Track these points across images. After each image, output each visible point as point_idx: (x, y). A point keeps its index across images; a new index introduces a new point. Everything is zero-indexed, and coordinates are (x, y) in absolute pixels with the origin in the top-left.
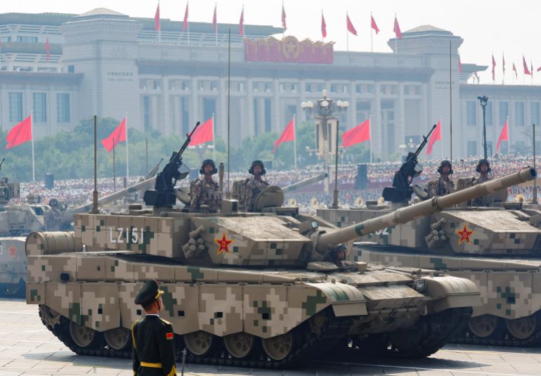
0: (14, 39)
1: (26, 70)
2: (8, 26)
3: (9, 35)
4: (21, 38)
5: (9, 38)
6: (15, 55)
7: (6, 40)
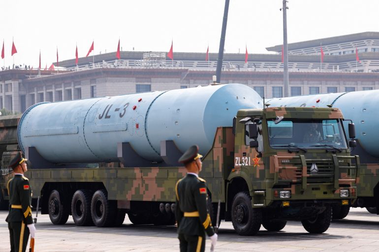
0: (369, 50)
1: (375, 71)
2: (365, 41)
3: (365, 47)
4: (374, 49)
5: (366, 49)
6: (369, 62)
7: (364, 51)
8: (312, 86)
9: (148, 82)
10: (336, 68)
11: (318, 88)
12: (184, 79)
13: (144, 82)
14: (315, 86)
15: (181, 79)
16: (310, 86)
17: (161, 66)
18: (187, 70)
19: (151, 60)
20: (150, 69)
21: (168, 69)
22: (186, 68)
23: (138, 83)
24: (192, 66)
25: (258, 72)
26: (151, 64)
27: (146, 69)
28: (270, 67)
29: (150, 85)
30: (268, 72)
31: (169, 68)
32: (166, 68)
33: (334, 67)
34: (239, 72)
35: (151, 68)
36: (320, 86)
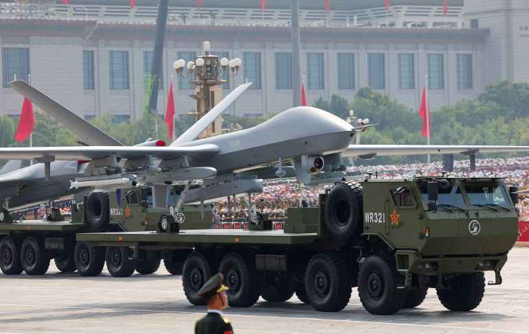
1: (418, 25)
6: (405, 8)
8: (311, 51)
9: (24, 43)
10: (352, 20)
11: (322, 54)
12: (89, 39)
13: (17, 43)
14: (318, 51)
15: (83, 40)
16: (308, 51)
17: (47, 14)
18: (94, 23)
19: (28, 4)
20: (27, 20)
21: (60, 21)
22: (93, 19)
23: (6, 46)
24: (96, 15)
25: (218, 27)
26: (28, 11)
27: (21, 20)
28: (238, 16)
29: (28, 49)
30: (236, 27)
31: (63, 18)
32: (56, 18)
33: (348, 18)
34: (185, 26)
35: (29, 18)
36: (324, 51)
